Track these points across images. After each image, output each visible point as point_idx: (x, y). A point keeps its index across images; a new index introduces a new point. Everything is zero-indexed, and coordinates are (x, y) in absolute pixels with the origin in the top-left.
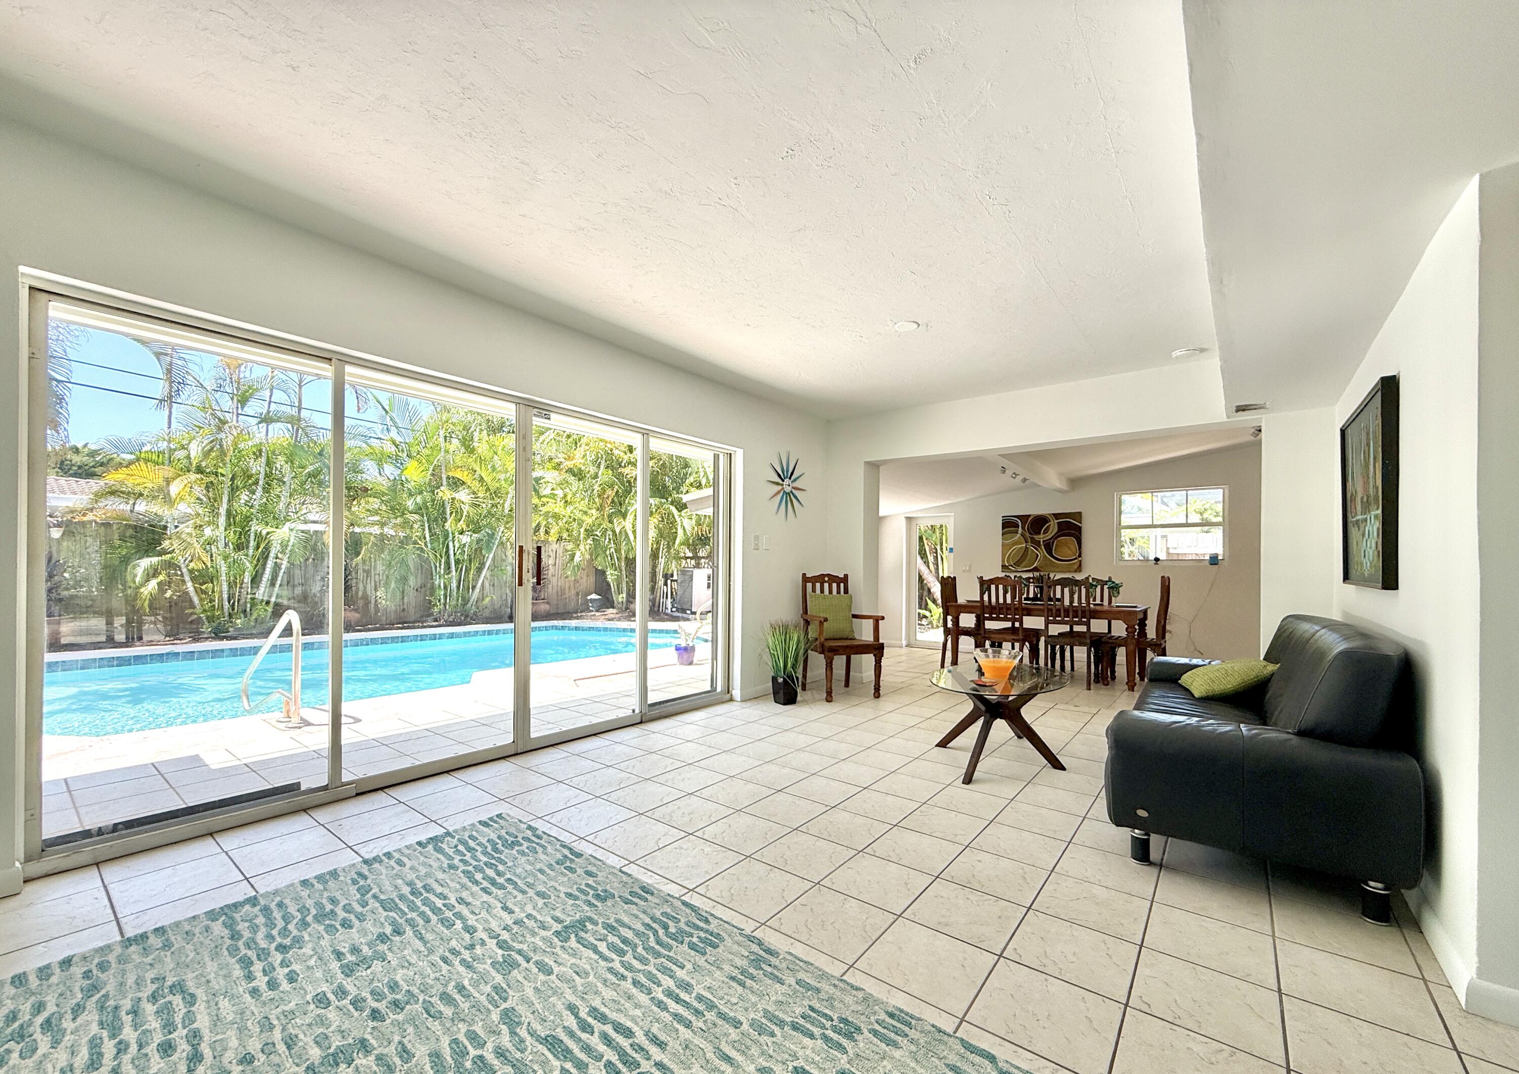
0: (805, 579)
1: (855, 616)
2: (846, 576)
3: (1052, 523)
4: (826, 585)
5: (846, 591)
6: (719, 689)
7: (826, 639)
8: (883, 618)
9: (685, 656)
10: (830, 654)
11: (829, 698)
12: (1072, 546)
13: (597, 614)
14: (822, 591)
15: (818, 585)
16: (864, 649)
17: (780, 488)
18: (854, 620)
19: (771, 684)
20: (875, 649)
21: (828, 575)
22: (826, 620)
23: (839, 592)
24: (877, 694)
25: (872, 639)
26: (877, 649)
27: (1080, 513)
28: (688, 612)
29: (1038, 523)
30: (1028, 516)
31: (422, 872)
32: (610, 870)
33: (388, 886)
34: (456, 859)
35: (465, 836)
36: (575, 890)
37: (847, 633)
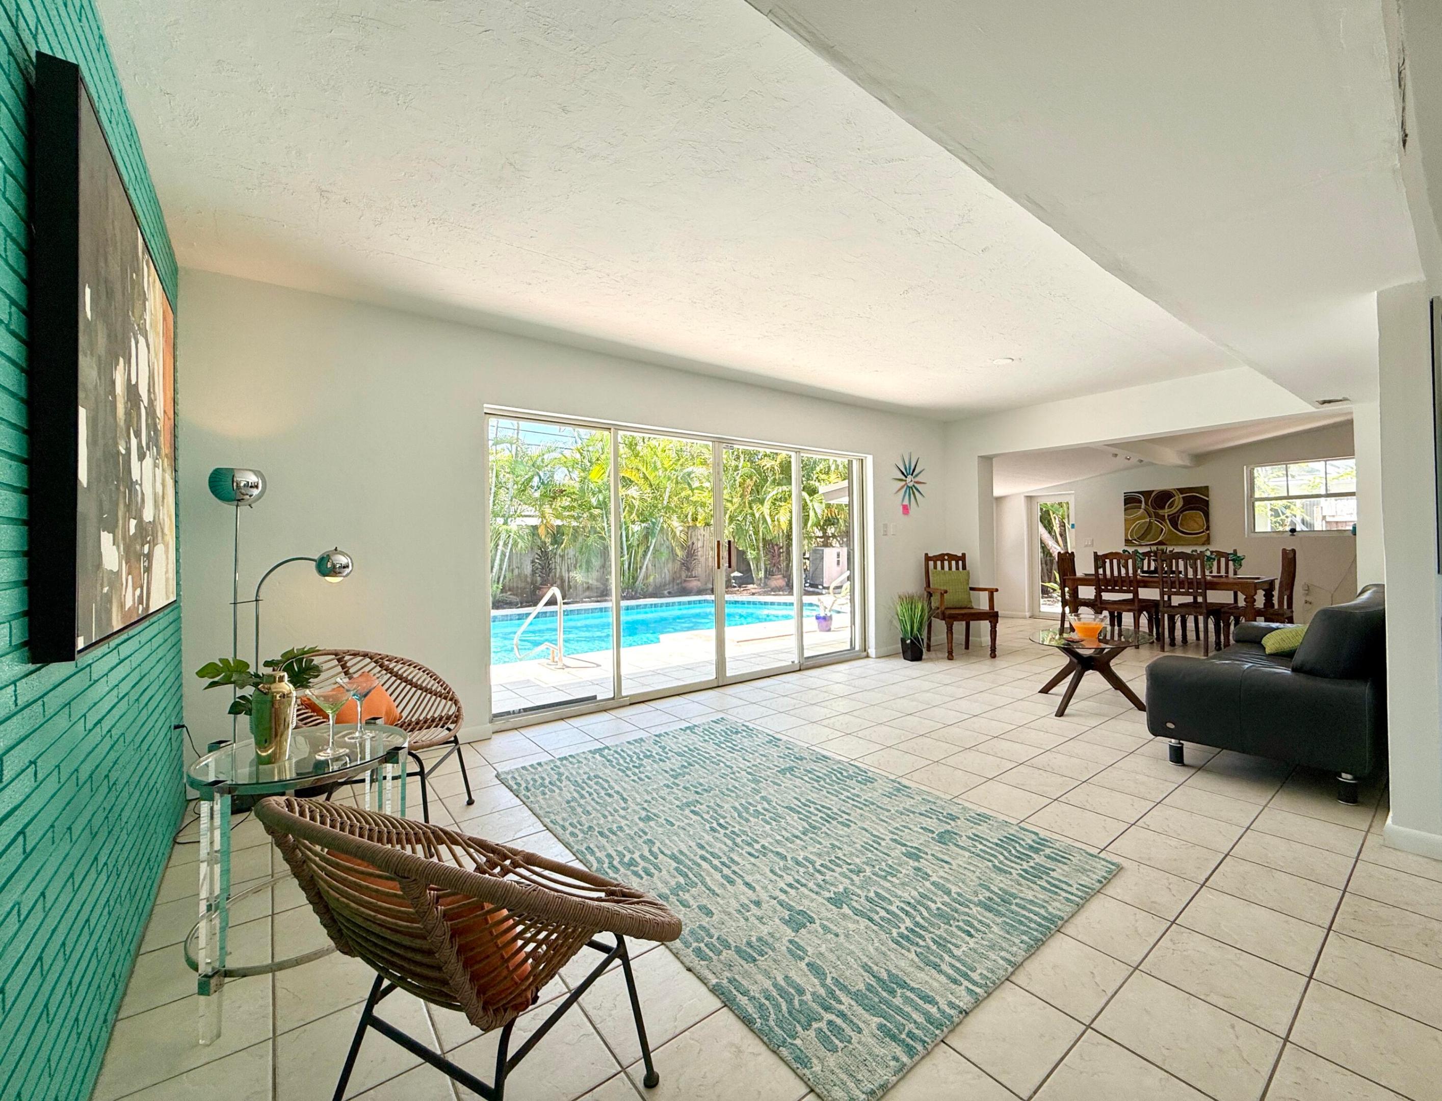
0: (928, 558)
1: (972, 589)
3: (1177, 497)
4: (946, 563)
5: (964, 568)
6: (857, 648)
8: (997, 590)
9: (824, 623)
12: (1199, 520)
13: (742, 590)
15: (939, 563)
16: (981, 616)
18: (971, 592)
19: (900, 645)
20: (991, 617)
21: (947, 554)
22: (946, 592)
23: (957, 568)
27: (1207, 488)
28: (820, 587)
29: (1162, 498)
30: (1151, 492)
31: (690, 742)
32: (801, 748)
33: (674, 747)
34: (707, 738)
35: (707, 727)
36: (782, 755)
37: (965, 603)
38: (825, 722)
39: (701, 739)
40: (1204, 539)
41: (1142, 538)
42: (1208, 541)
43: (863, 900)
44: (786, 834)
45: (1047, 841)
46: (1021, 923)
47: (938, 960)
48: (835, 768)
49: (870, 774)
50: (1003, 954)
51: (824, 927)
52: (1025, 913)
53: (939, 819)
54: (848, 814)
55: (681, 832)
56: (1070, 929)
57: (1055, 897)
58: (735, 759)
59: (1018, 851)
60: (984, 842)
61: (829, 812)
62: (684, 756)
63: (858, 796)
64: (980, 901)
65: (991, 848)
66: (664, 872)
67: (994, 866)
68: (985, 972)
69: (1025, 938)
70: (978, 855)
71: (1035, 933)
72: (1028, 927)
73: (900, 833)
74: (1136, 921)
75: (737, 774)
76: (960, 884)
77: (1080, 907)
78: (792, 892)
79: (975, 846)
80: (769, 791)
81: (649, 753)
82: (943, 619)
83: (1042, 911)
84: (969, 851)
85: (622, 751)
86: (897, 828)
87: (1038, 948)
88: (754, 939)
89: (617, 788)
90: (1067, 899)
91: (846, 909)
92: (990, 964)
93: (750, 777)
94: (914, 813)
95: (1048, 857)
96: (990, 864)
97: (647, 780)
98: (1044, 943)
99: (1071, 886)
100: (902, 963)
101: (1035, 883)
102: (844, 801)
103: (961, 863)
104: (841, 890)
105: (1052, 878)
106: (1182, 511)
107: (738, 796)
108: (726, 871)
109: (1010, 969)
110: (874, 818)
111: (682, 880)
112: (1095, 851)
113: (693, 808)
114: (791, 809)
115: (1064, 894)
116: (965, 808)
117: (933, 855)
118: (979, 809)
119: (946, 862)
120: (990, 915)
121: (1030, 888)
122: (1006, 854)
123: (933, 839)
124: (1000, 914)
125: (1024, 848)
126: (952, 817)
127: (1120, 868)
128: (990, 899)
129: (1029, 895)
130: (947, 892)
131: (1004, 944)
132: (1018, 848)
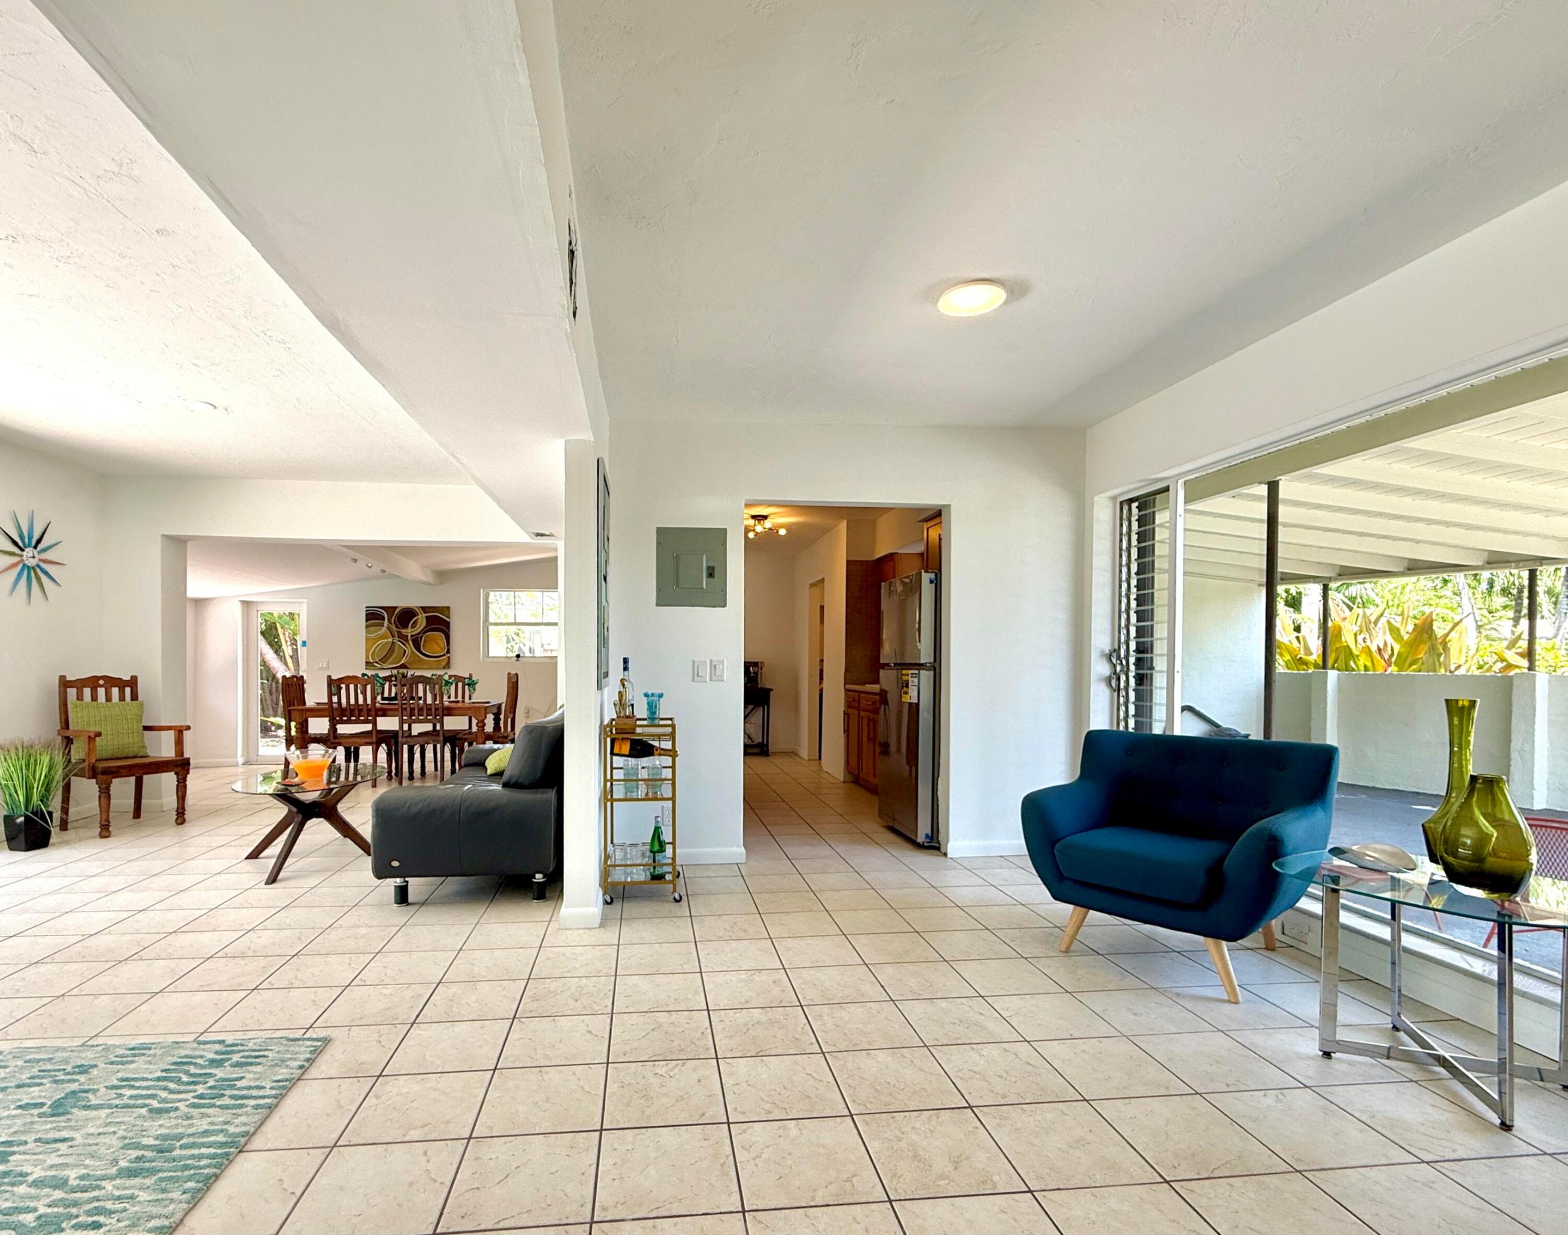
1: (147, 728)
2: (134, 678)
3: (420, 616)
4: (101, 692)
5: (134, 697)
7: (100, 760)
8: (188, 728)
10: (106, 778)
11: (105, 834)
12: (440, 642)
14: (94, 698)
15: (87, 691)
16: (160, 766)
17: (18, 559)
18: (147, 732)
20: (177, 766)
21: (105, 677)
22: (99, 734)
23: (122, 698)
24: (180, 820)
25: (173, 755)
26: (181, 766)
27: (448, 608)
29: (406, 616)
30: (395, 608)
37: (135, 750)
40: (444, 664)
41: (384, 660)
42: (448, 665)
45: (237, 1045)
46: (186, 1167)
52: (196, 1152)
53: (56, 1082)
56: (257, 1142)
57: (240, 1111)
59: (191, 1075)
60: (137, 1084)
64: (120, 1169)
65: (148, 1088)
67: (151, 1111)
69: (191, 1185)
70: (126, 1106)
71: (206, 1171)
72: (196, 1167)
74: (340, 1093)
77: (271, 1108)
79: (120, 1096)
82: (93, 776)
83: (221, 1138)
84: (110, 1107)
87: (208, 1189)
90: (256, 1107)
95: (235, 1064)
96: (143, 1111)
98: (217, 1177)
99: (263, 1088)
101: (214, 1106)
103: (92, 1130)
105: (239, 1089)
106: (425, 631)
112: (298, 1034)
115: (252, 1102)
116: (107, 1048)
117: (36, 1140)
118: (133, 1043)
119: (64, 1140)
120: (137, 1181)
121: (204, 1116)
122: (172, 1086)
123: (40, 1115)
124: (153, 1171)
125: (202, 1067)
126: (83, 1070)
127: (327, 1041)
128: (139, 1159)
129: (203, 1125)
130: (61, 1184)
131: (155, 1210)
132: (193, 1070)
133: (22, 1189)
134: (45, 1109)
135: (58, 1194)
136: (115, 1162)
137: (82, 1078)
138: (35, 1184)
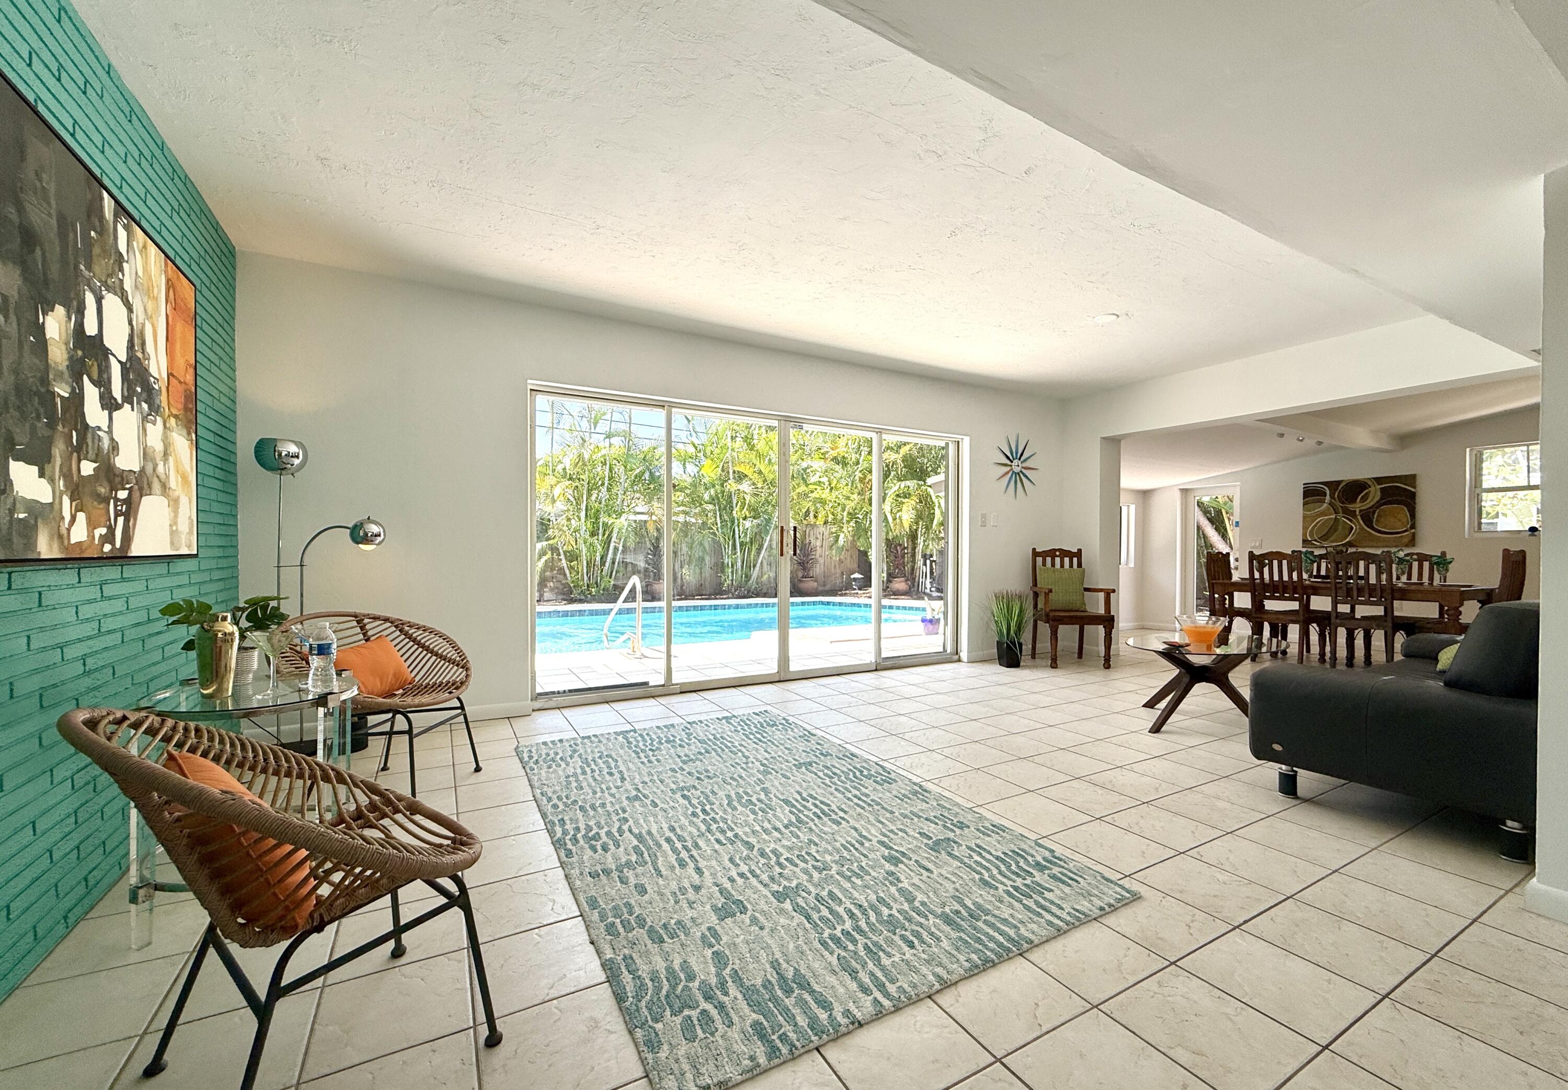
0: (1035, 554)
1: (1087, 590)
2: (1080, 551)
3: (1372, 489)
4: (1058, 560)
5: (1080, 565)
6: (949, 651)
7: (1051, 611)
8: (1114, 591)
9: (931, 627)
10: (1055, 623)
11: (1054, 665)
12: (1401, 516)
13: (860, 592)
14: (1053, 565)
15: (1049, 559)
16: (1095, 620)
17: (1009, 468)
18: (1086, 593)
19: (995, 650)
20: (1104, 621)
21: (1059, 550)
22: (1051, 591)
23: (1071, 566)
24: (1107, 665)
25: (1103, 612)
26: (1108, 621)
27: (1413, 477)
29: (1353, 490)
30: (1339, 482)
31: (720, 730)
32: (833, 745)
33: (701, 734)
34: (739, 728)
35: (745, 718)
36: (808, 750)
37: (1078, 605)
38: (872, 723)
39: (733, 729)
40: (1406, 540)
41: (1325, 537)
42: (1412, 542)
43: (811, 898)
44: (766, 825)
45: (1061, 860)
46: (978, 941)
47: (859, 967)
48: (858, 766)
49: (893, 776)
50: (939, 970)
51: (754, 920)
52: (991, 932)
53: (944, 826)
54: (845, 812)
55: (661, 814)
56: (1035, 956)
57: (1036, 919)
58: (757, 750)
59: (1018, 867)
60: (984, 854)
61: (826, 808)
62: (706, 743)
63: (867, 796)
64: (943, 913)
65: (988, 861)
66: (621, 849)
67: (981, 879)
68: (906, 986)
69: (974, 957)
70: (970, 867)
71: (988, 953)
72: (985, 946)
73: (892, 835)
74: (1126, 956)
75: (750, 765)
76: (931, 894)
77: (1060, 933)
78: (740, 881)
79: (971, 857)
80: (774, 783)
81: (672, 738)
82: (1047, 622)
83: (1012, 932)
84: (962, 862)
85: (648, 734)
86: (892, 831)
87: (984, 970)
88: (673, 922)
89: (622, 768)
90: (1050, 923)
91: (787, 905)
92: (916, 978)
93: (762, 768)
94: (919, 817)
95: (1054, 877)
96: (977, 877)
97: (656, 763)
98: (994, 965)
99: (1062, 909)
100: (816, 965)
101: (1021, 902)
102: (849, 799)
103: (944, 872)
104: (794, 884)
105: (1045, 899)
106: (1379, 505)
107: (738, 785)
108: (684, 855)
109: (937, 986)
110: (872, 818)
111: (634, 858)
112: (1115, 876)
113: (686, 792)
114: (786, 802)
115: (1048, 917)
116: (981, 818)
117: (916, 861)
118: (998, 821)
119: (928, 870)
120: (947, 929)
121: (1011, 906)
122: (1003, 868)
123: (926, 845)
124: (959, 928)
125: (1029, 864)
126: (962, 826)
127: (1136, 897)
128: (957, 912)
129: (1006, 913)
130: (911, 900)
131: (945, 961)
132: (1022, 863)
133: (893, 889)
134: (930, 842)
135: (906, 906)
136: (944, 905)
137: (958, 831)
138: (900, 890)
